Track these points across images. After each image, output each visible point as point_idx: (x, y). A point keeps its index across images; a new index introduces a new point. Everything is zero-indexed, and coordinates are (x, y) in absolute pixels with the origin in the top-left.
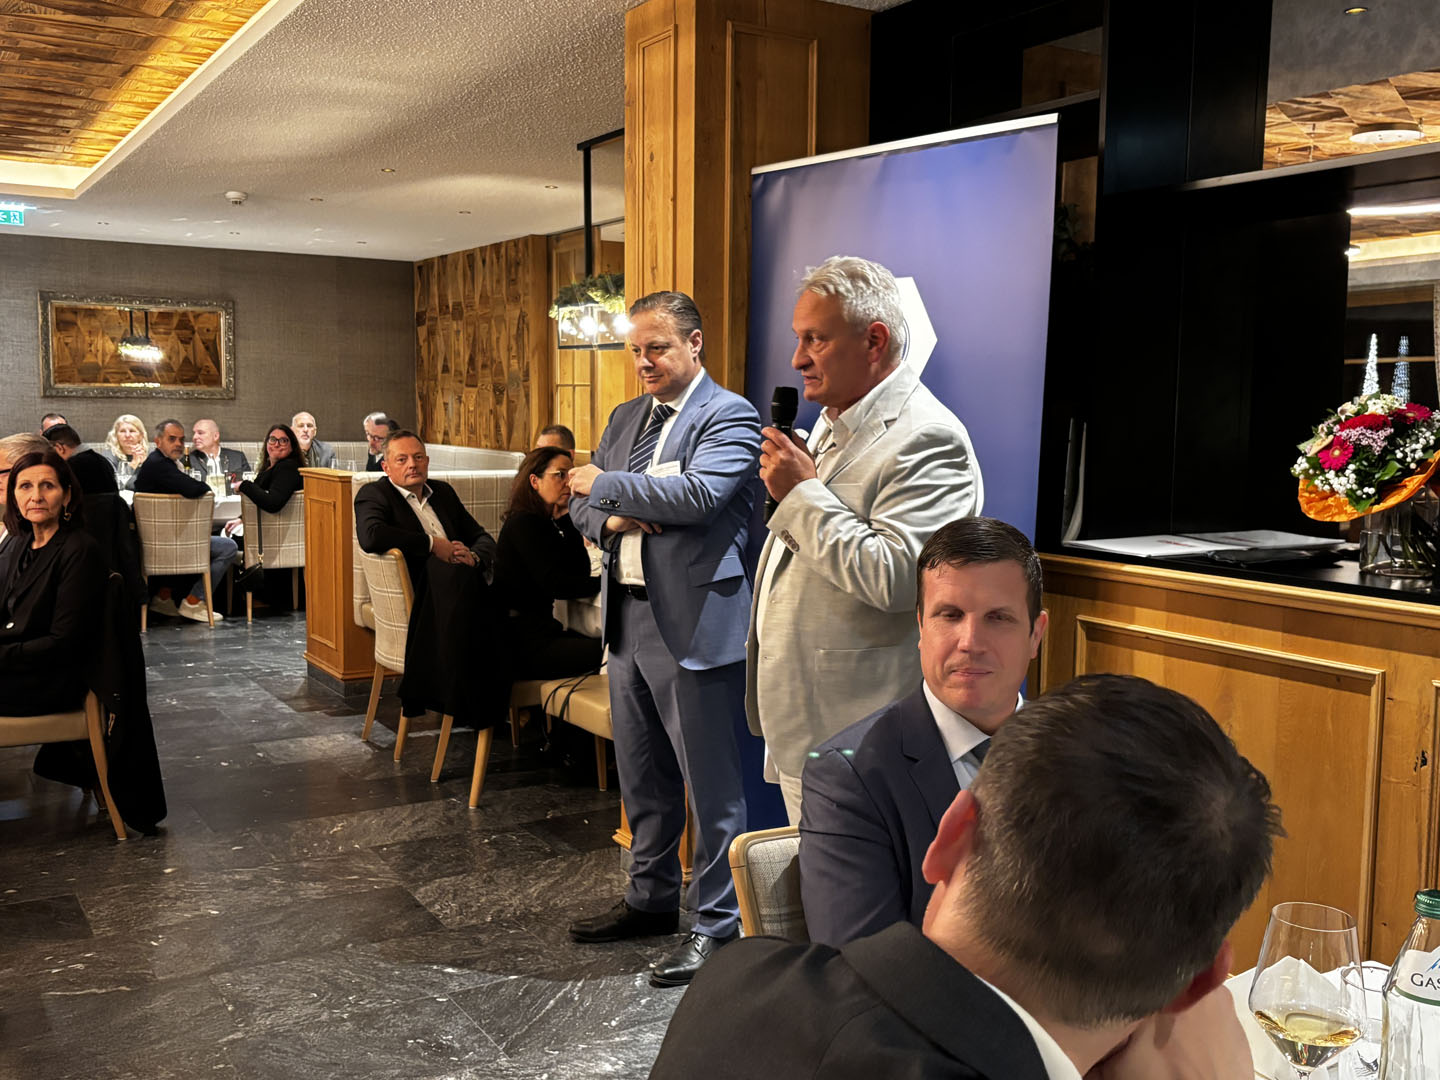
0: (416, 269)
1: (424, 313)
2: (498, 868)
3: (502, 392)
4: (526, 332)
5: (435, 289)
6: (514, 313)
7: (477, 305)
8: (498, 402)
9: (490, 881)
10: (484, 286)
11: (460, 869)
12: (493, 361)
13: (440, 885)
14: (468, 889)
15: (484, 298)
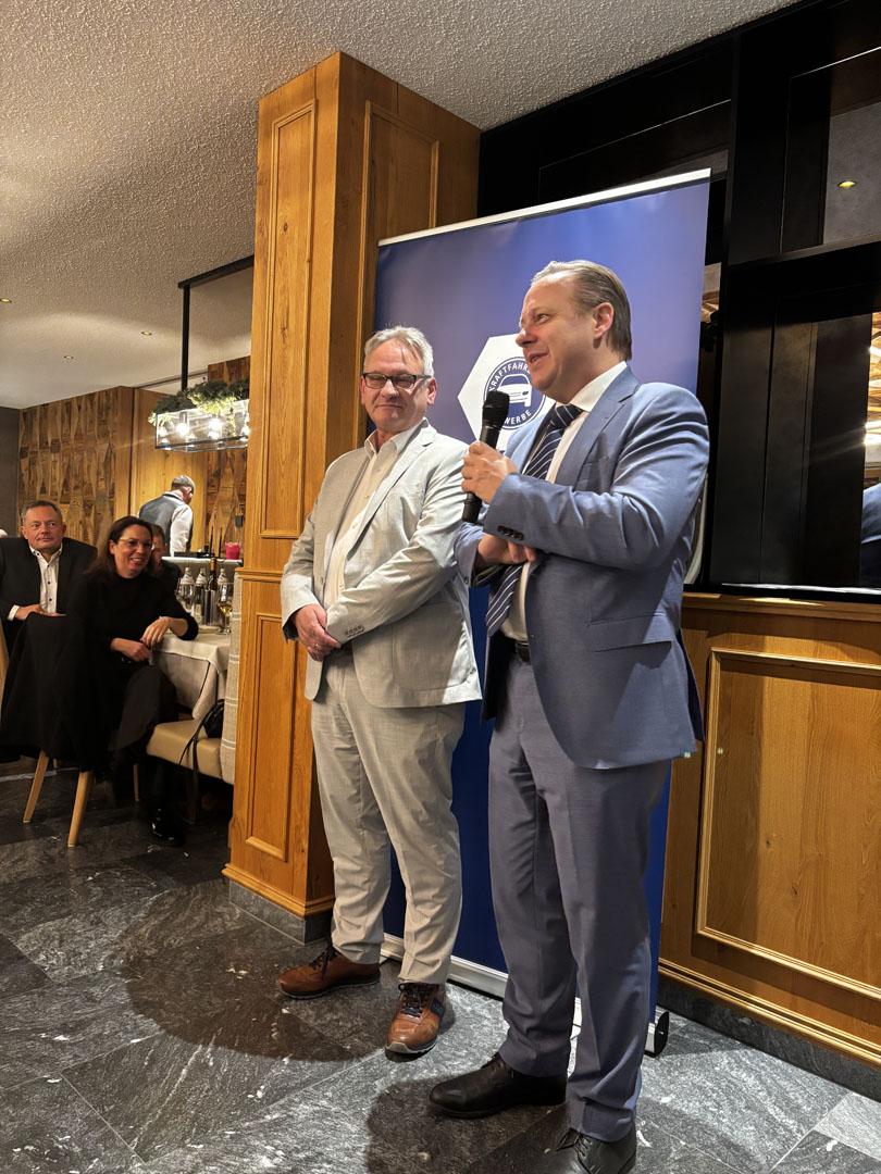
0: (21, 415)
1: (27, 448)
2: (106, 907)
3: (90, 507)
4: (113, 460)
5: (36, 430)
6: (103, 447)
7: (72, 442)
8: (87, 514)
9: (98, 922)
10: (79, 426)
11: (65, 911)
12: (84, 483)
13: (43, 931)
14: (75, 934)
15: (78, 436)
